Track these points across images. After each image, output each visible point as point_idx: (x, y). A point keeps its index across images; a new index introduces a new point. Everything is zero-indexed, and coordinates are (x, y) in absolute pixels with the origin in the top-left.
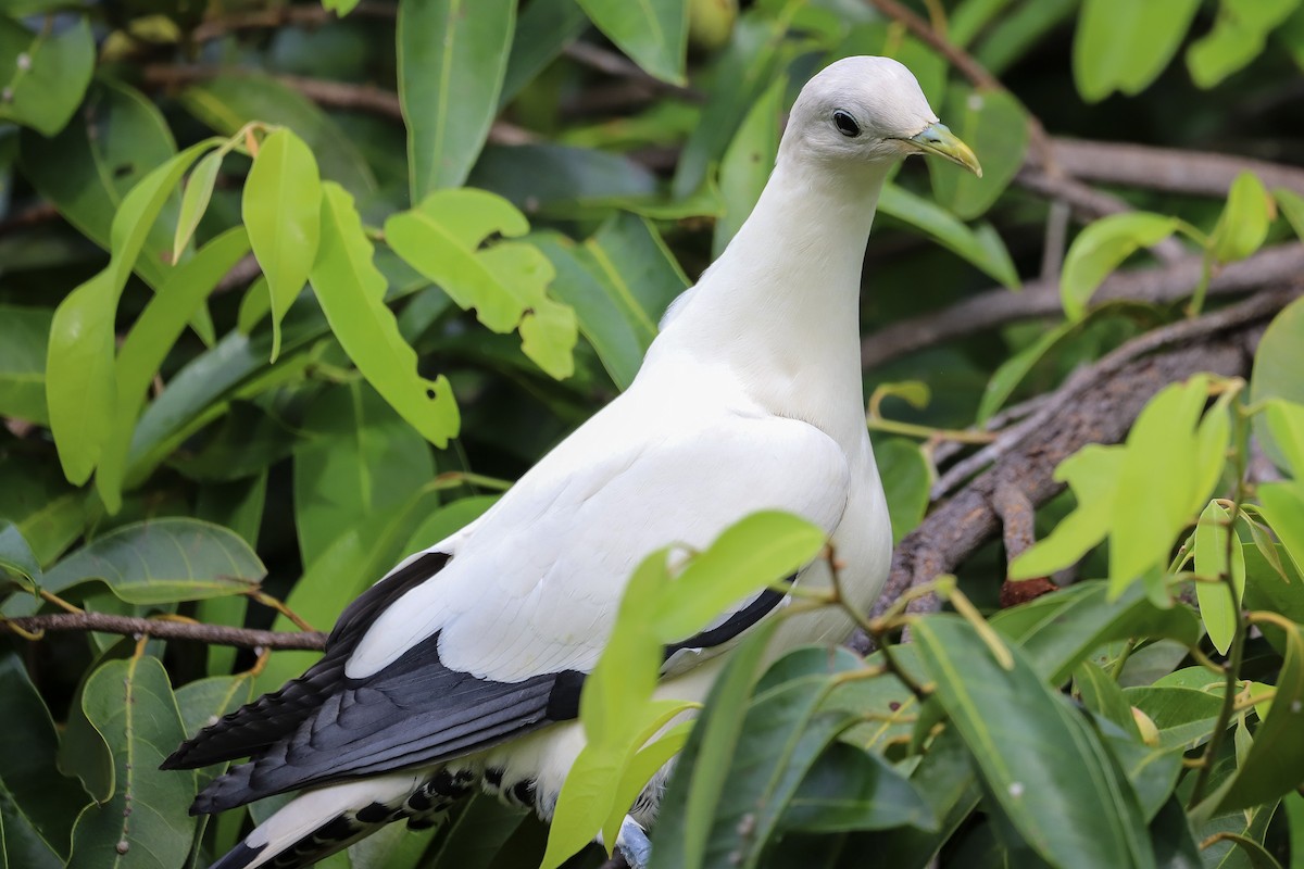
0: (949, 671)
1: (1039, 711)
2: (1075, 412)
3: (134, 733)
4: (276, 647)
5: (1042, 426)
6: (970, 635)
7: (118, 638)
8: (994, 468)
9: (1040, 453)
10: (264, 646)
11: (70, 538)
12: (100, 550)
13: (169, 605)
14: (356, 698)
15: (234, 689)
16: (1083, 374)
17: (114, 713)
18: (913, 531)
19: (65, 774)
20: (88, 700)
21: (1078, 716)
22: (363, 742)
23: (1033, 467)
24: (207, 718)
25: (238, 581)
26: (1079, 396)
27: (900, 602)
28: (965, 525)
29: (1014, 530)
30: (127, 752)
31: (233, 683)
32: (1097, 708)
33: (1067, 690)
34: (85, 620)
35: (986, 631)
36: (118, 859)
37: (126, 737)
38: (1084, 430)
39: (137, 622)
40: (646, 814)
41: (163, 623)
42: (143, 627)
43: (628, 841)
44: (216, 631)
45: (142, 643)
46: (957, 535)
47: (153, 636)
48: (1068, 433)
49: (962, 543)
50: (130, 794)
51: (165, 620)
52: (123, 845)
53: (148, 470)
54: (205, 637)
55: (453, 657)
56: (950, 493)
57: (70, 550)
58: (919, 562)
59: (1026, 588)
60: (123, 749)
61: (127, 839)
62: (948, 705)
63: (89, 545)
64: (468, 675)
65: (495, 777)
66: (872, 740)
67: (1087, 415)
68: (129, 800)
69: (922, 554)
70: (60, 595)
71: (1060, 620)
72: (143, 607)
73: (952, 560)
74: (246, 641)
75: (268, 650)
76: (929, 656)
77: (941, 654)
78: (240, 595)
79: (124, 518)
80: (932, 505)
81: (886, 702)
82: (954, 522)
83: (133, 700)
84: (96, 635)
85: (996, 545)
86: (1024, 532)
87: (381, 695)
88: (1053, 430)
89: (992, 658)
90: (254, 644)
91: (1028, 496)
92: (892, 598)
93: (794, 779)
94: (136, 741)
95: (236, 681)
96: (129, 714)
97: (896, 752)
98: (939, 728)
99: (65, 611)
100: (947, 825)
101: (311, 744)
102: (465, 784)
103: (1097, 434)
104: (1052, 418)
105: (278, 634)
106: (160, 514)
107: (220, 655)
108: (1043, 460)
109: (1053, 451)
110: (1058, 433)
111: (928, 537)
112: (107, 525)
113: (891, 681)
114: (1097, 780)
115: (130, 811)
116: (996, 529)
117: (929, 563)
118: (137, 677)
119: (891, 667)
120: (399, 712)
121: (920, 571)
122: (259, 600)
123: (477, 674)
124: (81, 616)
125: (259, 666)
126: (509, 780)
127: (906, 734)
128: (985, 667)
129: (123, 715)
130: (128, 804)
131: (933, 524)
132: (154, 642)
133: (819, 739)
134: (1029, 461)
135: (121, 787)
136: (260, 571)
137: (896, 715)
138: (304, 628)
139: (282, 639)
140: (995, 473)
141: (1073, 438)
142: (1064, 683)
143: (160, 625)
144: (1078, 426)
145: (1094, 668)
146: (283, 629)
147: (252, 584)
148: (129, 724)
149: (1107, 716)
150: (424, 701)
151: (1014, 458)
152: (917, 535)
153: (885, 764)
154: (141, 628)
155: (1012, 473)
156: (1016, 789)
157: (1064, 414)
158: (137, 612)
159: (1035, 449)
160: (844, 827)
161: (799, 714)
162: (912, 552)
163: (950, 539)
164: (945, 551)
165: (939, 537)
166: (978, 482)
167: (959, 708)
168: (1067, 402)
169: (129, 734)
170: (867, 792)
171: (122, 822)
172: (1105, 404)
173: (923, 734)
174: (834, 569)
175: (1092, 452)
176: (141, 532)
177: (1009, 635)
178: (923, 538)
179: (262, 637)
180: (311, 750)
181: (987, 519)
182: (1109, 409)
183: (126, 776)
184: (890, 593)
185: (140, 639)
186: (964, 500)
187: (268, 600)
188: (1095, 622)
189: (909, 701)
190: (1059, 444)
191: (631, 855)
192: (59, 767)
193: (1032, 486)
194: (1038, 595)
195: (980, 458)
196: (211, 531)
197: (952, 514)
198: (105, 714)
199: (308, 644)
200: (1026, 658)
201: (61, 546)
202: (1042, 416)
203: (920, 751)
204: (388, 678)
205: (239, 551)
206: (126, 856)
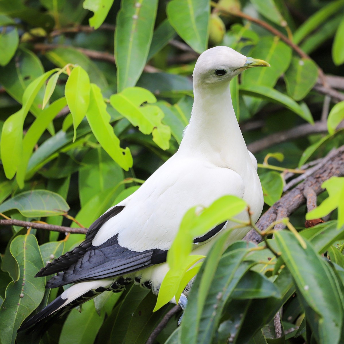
0: (286, 249)
1: (315, 262)
2: (331, 164)
3: (26, 259)
4: (72, 233)
5: (320, 169)
6: (293, 237)
7: (21, 228)
8: (304, 182)
9: (319, 177)
10: (68, 232)
11: (7, 195)
12: (17, 199)
13: (38, 218)
14: (94, 253)
15: (59, 246)
16: (334, 152)
17: (20, 253)
18: (278, 201)
19: (4, 271)
20: (12, 248)
21: (327, 264)
22: (95, 268)
23: (316, 182)
24: (50, 255)
25: (60, 211)
26: (332, 159)
27: (272, 224)
28: (294, 200)
29: (310, 202)
30: (24, 265)
31: (58, 244)
32: (335, 261)
33: (326, 255)
34: (11, 222)
35: (298, 236)
36: (20, 299)
37: (23, 260)
38: (334, 170)
39: (28, 223)
40: (187, 293)
41: (36, 224)
42: (30, 225)
43: (182, 302)
44: (53, 227)
45: (29, 230)
46: (292, 203)
47: (33, 228)
48: (328, 171)
49: (293, 206)
50: (24, 278)
51: (37, 223)
52: (22, 295)
53: (32, 175)
54: (49, 229)
55: (122, 243)
56: (290, 189)
57: (7, 199)
58: (279, 212)
59: (313, 221)
60: (23, 264)
61: (23, 293)
62: (285, 260)
63: (13, 198)
64: (126, 249)
65: (138, 280)
66: (261, 270)
67: (335, 165)
68: (24, 280)
69: (280, 209)
70: (4, 213)
71: (323, 233)
72: (29, 218)
73: (290, 211)
74: (62, 230)
75: (69, 233)
76: (280, 244)
77: (284, 243)
78: (61, 215)
79: (24, 190)
80: (284, 193)
81: (267, 257)
82: (291, 199)
83: (26, 248)
84: (14, 227)
85: (304, 207)
86: (313, 203)
87: (101, 253)
88: (324, 170)
89: (300, 245)
90: (65, 232)
91: (315, 191)
92: (270, 223)
93: (236, 282)
94: (27, 262)
95: (59, 243)
96: (25, 253)
97: (269, 274)
98: (283, 266)
99: (5, 219)
100: (285, 298)
101: (81, 267)
102: (129, 282)
103: (338, 172)
104: (323, 166)
105: (72, 229)
106: (36, 188)
107: (54, 235)
108: (320, 180)
109: (323, 177)
110: (325, 171)
111: (282, 203)
112: (19, 192)
113: (267, 251)
114: (333, 285)
115: (24, 284)
116: (304, 201)
117: (282, 212)
118: (28, 241)
119: (268, 247)
120: (106, 260)
121: (279, 215)
122: (67, 217)
123: (129, 249)
124: (10, 220)
125: (66, 238)
126: (142, 281)
127: (272, 268)
128: (298, 248)
129: (22, 253)
130: (24, 282)
131: (284, 200)
132: (33, 230)
133: (244, 269)
134: (315, 180)
135: (22, 276)
136: (67, 208)
137: (270, 262)
138: (81, 227)
139: (74, 230)
140: (304, 184)
141: (330, 173)
142: (325, 252)
143: (35, 224)
144: (332, 169)
145: (334, 248)
146: (74, 227)
147: (65, 212)
148: (25, 256)
149: (338, 264)
150: (114, 256)
151: (310, 178)
152: (279, 203)
153: (265, 277)
154: (29, 225)
155: (310, 183)
156: (306, 288)
157: (327, 165)
158: (28, 220)
159: (317, 176)
160: (251, 297)
161: (237, 261)
162: (277, 208)
163: (289, 204)
164: (287, 208)
165: (286, 204)
166: (299, 186)
167: (289, 261)
168: (328, 161)
169: (25, 259)
170: (259, 286)
171: (22, 288)
172: (340, 162)
173: (278, 268)
174: (250, 214)
175: (335, 179)
176: (30, 194)
177: (306, 237)
178: (281, 204)
179: (67, 229)
180: (81, 270)
181: (301, 198)
182: (342, 164)
183: (23, 273)
184: (269, 221)
185: (29, 229)
186: (294, 192)
187: (70, 217)
188: (333, 234)
189: (274, 258)
190: (326, 174)
191: (183, 306)
192: (2, 268)
193: (316, 188)
194: (317, 224)
195: (299, 178)
196: (53, 194)
197: (290, 196)
198: (17, 253)
199: (82, 232)
200: (311, 245)
201: (4, 198)
202: (320, 165)
203: (277, 273)
204: (104, 247)
205: (61, 201)
206: (23, 298)
